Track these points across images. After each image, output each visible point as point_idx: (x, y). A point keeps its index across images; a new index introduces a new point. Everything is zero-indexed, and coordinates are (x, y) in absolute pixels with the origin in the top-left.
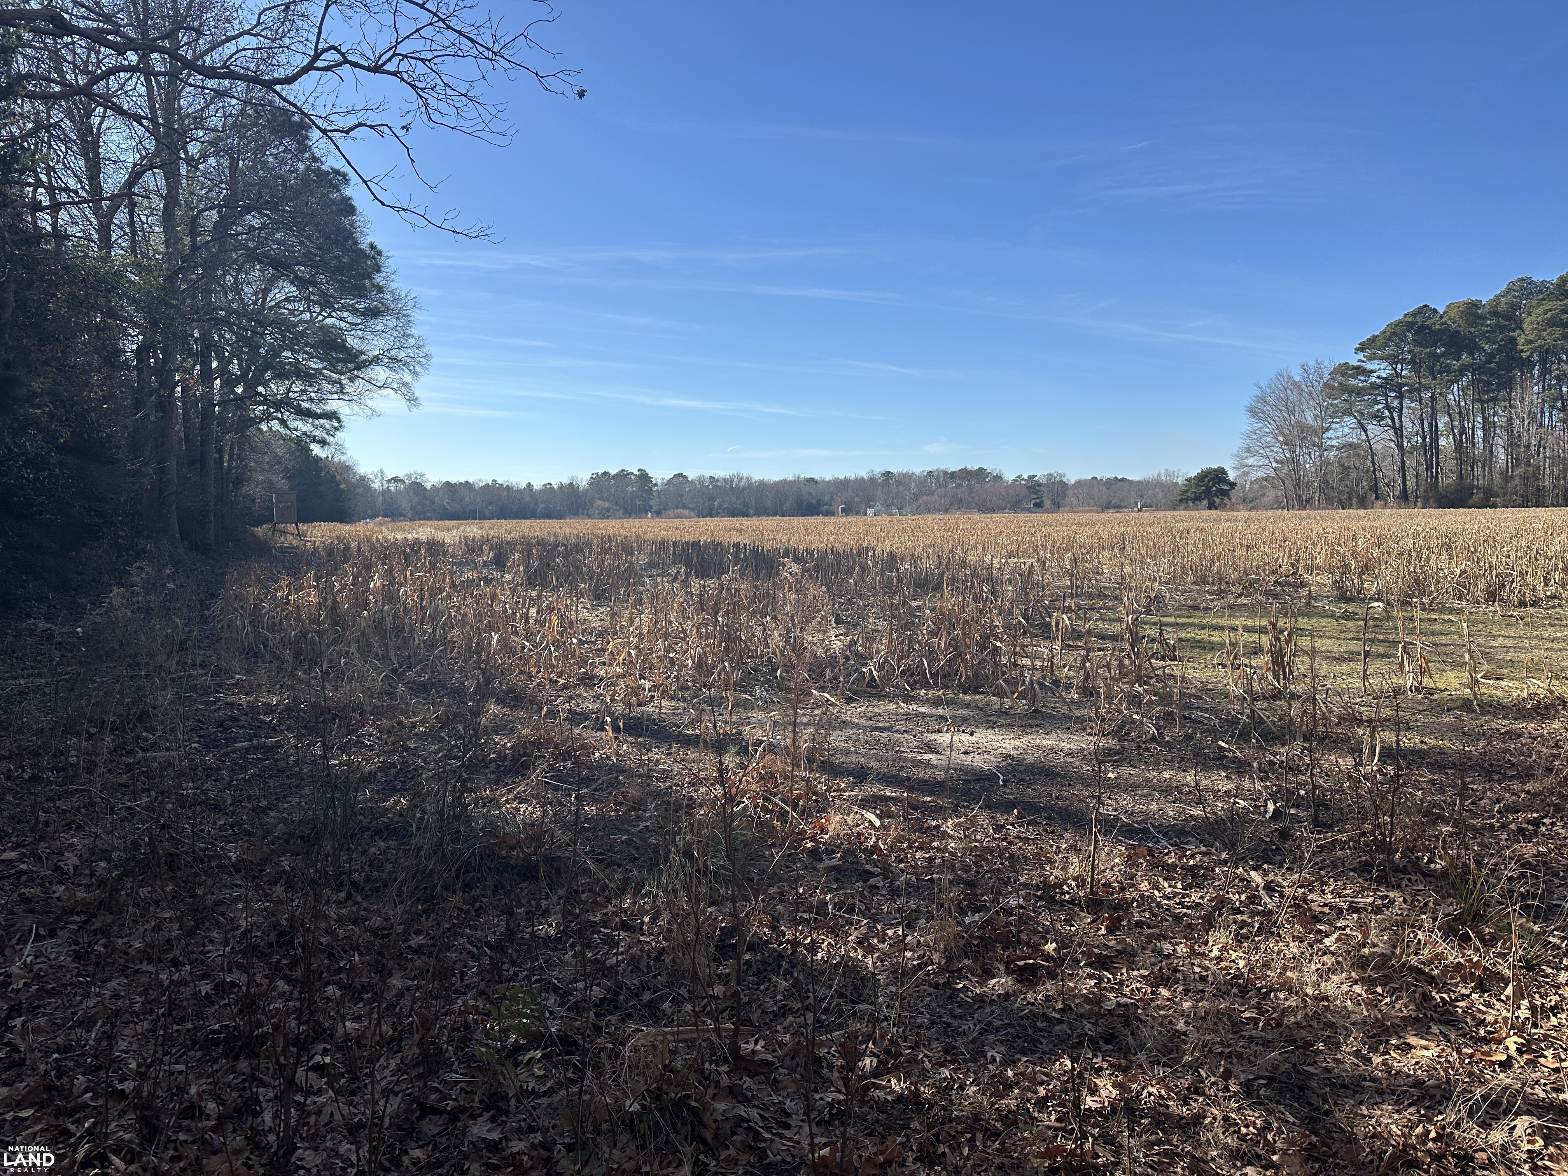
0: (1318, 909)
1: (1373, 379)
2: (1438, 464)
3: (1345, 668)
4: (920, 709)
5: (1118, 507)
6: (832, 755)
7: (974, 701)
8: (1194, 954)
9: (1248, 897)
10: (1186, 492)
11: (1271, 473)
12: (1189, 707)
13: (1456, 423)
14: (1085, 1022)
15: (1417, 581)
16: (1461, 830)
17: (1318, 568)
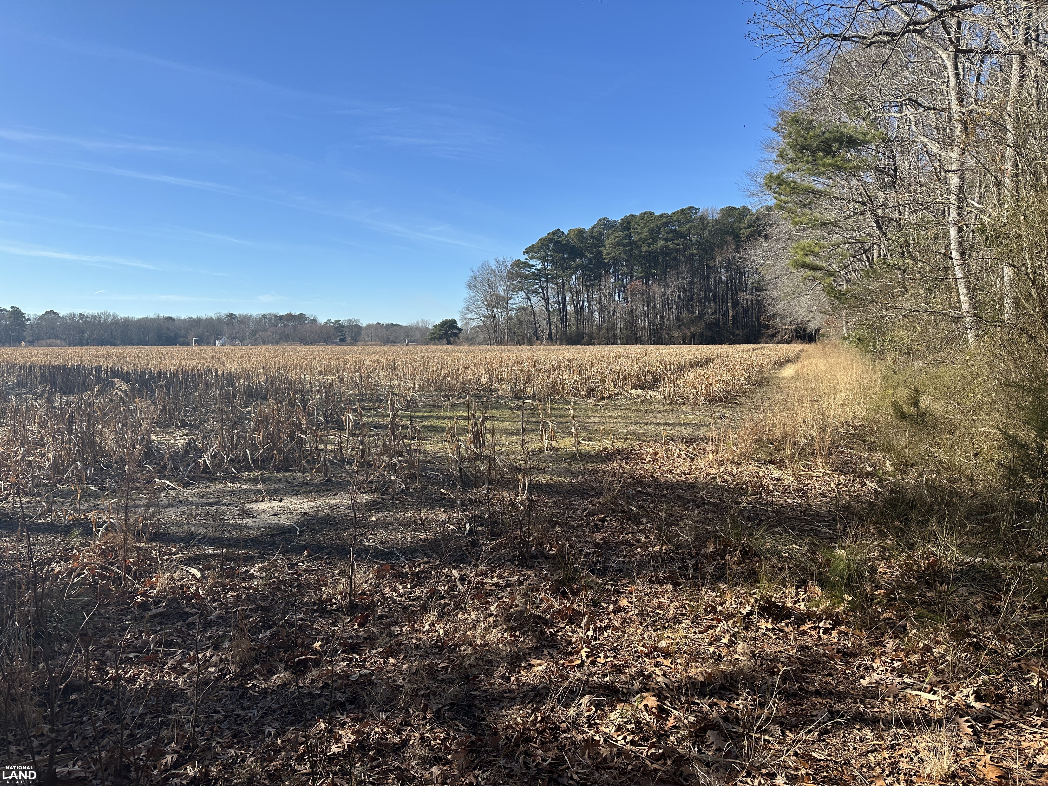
0: (489, 588)
1: (533, 270)
2: (566, 320)
3: (514, 439)
4: (243, 487)
5: (394, 343)
6: (168, 528)
7: (285, 477)
8: (414, 630)
9: (449, 587)
10: (434, 334)
11: (481, 323)
12: (426, 469)
13: (575, 298)
14: (337, 692)
15: (553, 387)
16: (566, 528)
17: (504, 380)
